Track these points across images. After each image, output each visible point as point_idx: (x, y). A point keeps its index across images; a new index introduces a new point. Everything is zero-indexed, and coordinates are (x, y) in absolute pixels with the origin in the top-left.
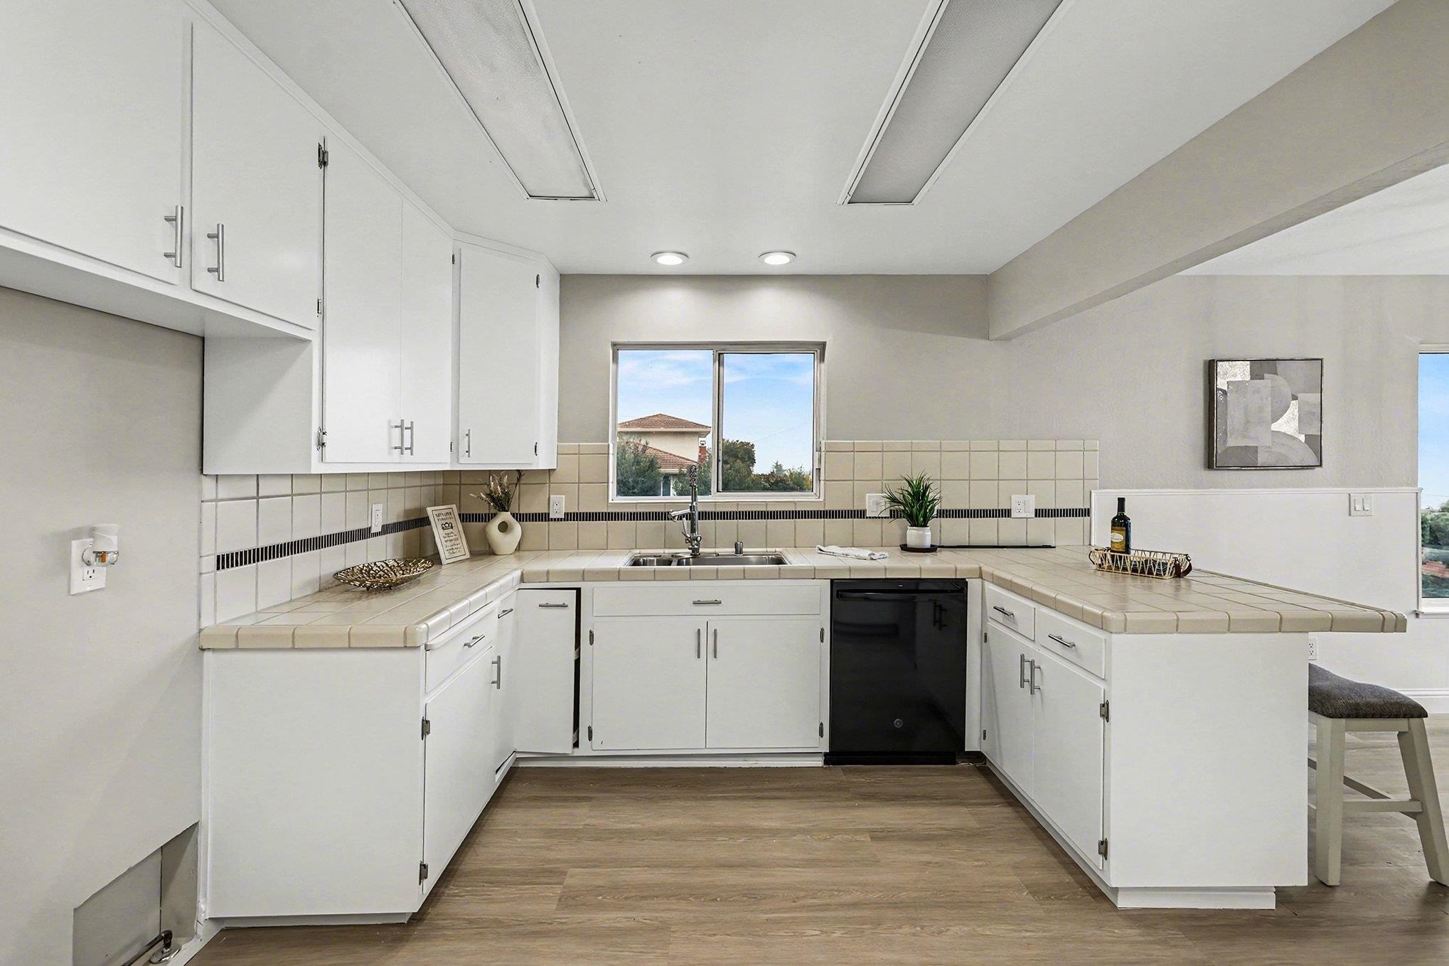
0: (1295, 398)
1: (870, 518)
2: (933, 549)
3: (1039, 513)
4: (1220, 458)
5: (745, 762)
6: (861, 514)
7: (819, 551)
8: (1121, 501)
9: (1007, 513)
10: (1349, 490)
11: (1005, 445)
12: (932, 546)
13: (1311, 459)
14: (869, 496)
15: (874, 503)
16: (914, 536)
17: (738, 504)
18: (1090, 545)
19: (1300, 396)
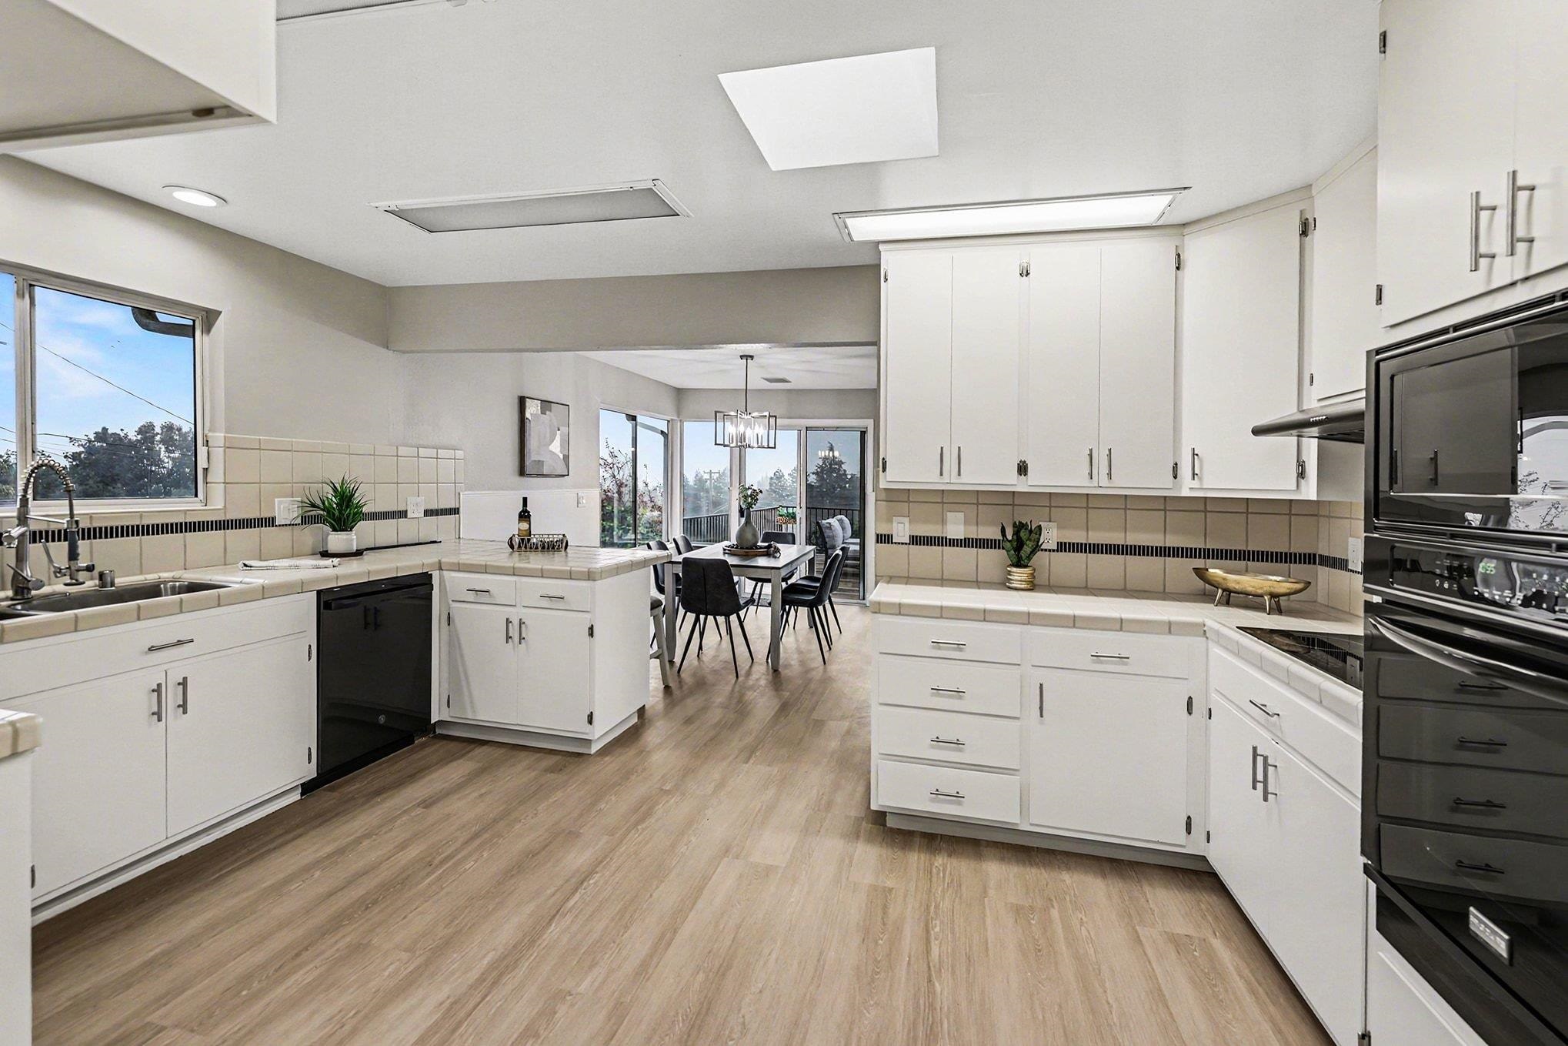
0: (559, 430)
1: (280, 526)
2: (359, 553)
3: (429, 513)
4: (528, 470)
5: (209, 837)
6: (270, 522)
7: (245, 568)
8: (525, 500)
9: (403, 514)
10: (576, 491)
11: (402, 451)
12: (357, 550)
13: (562, 470)
14: (279, 502)
15: (285, 510)
16: (338, 541)
17: (91, 517)
18: (459, 538)
19: (561, 428)
